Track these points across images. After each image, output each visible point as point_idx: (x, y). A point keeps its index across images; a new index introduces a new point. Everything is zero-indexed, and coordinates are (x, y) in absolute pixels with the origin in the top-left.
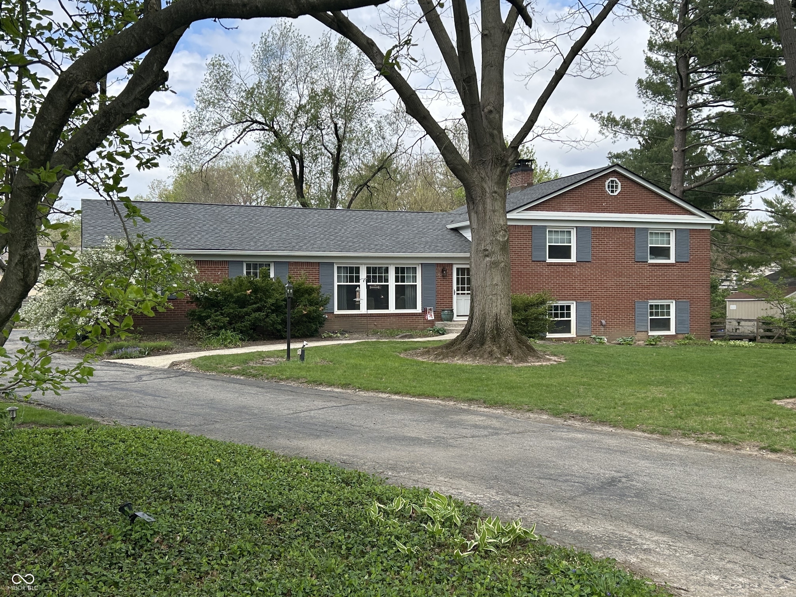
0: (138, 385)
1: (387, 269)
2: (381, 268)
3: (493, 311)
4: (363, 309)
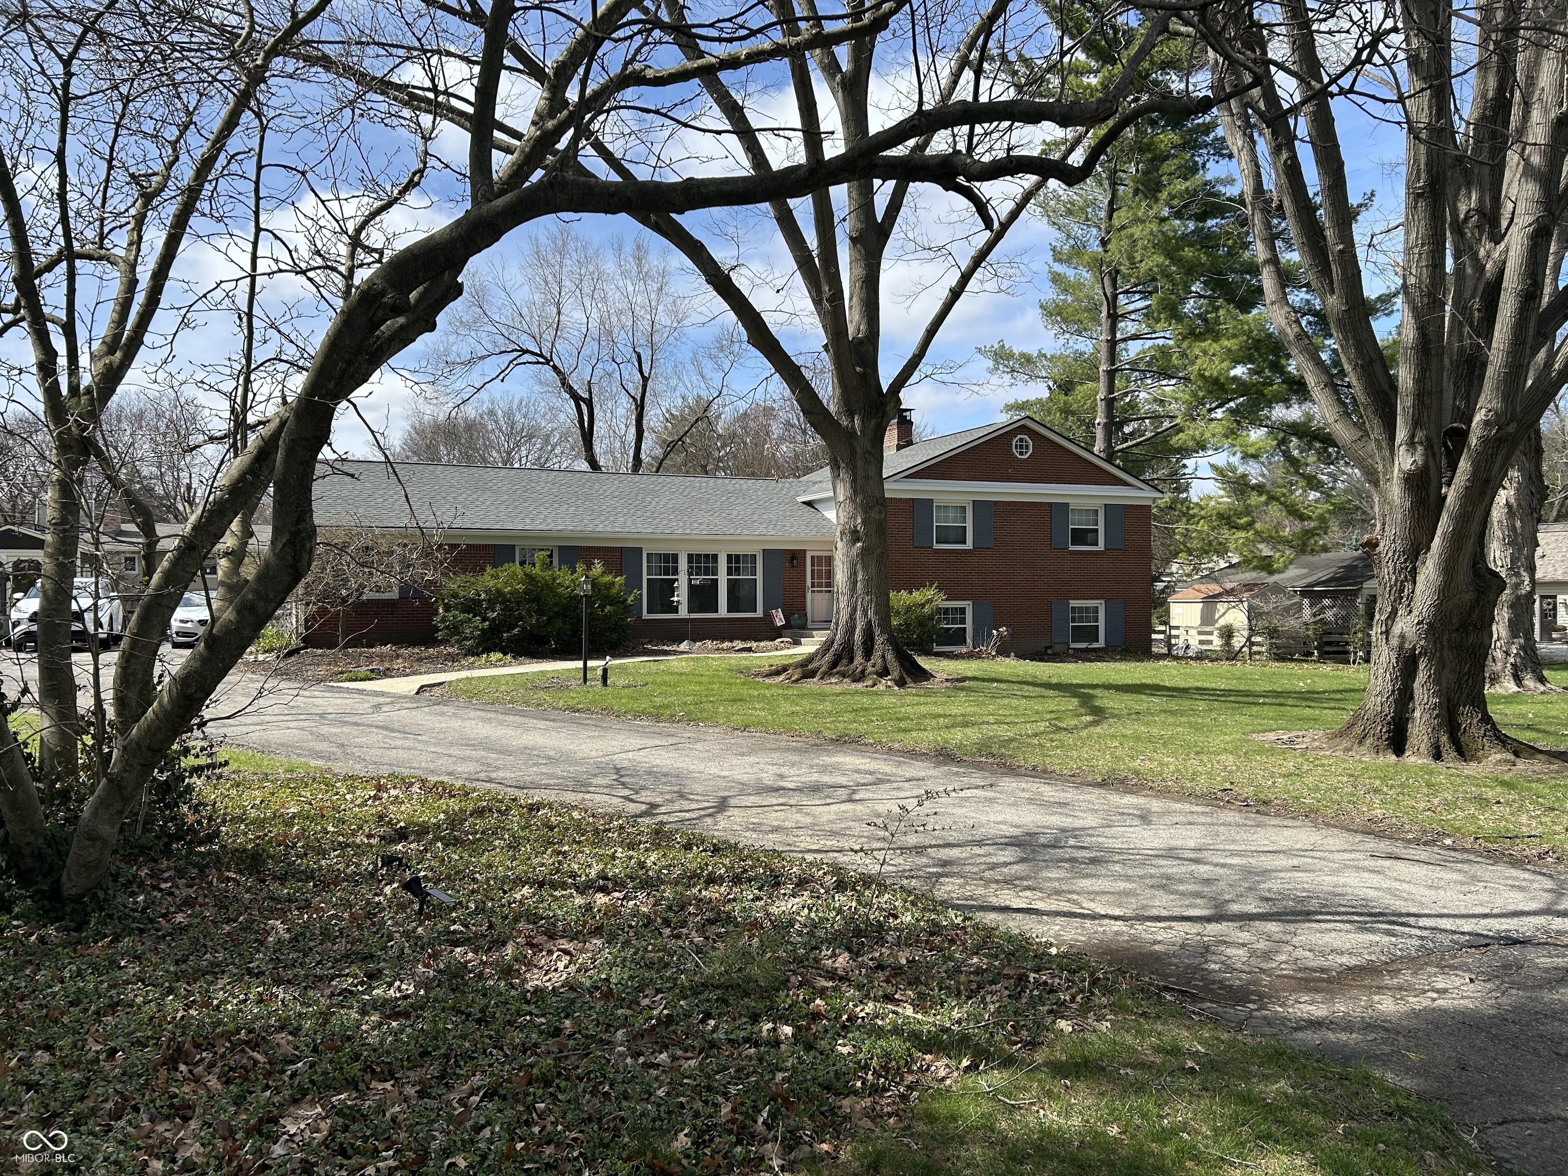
0: (379, 718)
1: (715, 557)
2: (707, 556)
3: (866, 615)
4: (683, 612)
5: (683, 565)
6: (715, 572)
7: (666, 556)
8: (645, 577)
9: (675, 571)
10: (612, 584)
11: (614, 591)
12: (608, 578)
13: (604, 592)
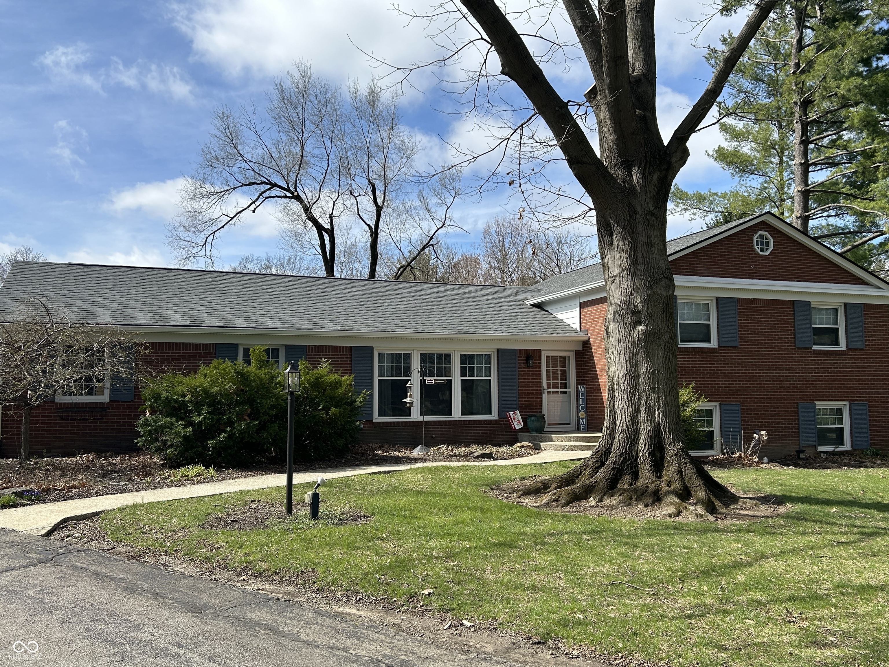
1: (448, 357)
2: (440, 356)
3: (653, 417)
4: (416, 415)
5: (415, 364)
6: (449, 372)
7: (398, 356)
8: (376, 378)
9: (407, 371)
10: (339, 384)
11: (341, 391)
12: (334, 377)
13: (329, 392)
